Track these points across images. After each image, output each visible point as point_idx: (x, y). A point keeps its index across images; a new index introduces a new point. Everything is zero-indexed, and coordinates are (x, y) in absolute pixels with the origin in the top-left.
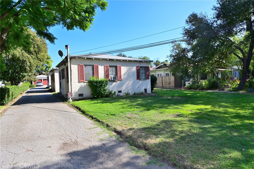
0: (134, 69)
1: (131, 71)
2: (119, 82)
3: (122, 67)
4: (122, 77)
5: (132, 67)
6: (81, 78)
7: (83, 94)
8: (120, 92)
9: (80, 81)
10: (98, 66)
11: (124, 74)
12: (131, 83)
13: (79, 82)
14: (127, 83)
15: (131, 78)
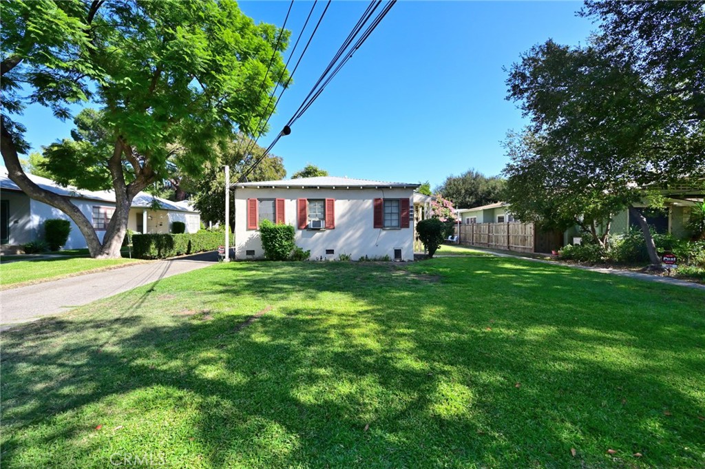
0: (368, 204)
1: (360, 209)
2: (328, 231)
3: (338, 201)
4: (336, 223)
5: (361, 201)
6: (252, 222)
7: (254, 251)
8: (330, 252)
9: (251, 228)
10: (283, 201)
11: (343, 216)
12: (358, 234)
13: (248, 229)
14: (349, 234)
15: (360, 224)
